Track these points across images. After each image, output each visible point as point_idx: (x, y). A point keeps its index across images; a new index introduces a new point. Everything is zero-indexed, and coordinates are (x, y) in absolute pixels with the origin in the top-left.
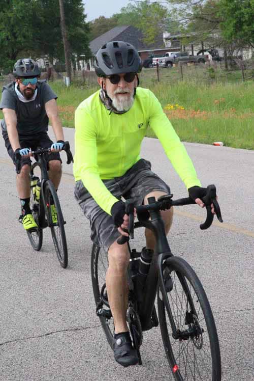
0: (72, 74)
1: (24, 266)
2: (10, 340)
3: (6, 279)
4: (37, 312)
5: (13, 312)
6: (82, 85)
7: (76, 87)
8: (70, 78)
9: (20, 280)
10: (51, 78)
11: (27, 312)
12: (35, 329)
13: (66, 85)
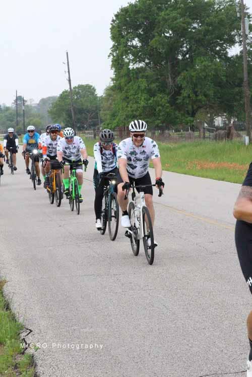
1: (216, 310)
2: (208, 374)
3: (200, 320)
4: (232, 352)
5: (209, 350)
8: (250, 138)
9: (213, 322)
10: (230, 136)
11: (222, 351)
12: (231, 366)
13: (245, 144)
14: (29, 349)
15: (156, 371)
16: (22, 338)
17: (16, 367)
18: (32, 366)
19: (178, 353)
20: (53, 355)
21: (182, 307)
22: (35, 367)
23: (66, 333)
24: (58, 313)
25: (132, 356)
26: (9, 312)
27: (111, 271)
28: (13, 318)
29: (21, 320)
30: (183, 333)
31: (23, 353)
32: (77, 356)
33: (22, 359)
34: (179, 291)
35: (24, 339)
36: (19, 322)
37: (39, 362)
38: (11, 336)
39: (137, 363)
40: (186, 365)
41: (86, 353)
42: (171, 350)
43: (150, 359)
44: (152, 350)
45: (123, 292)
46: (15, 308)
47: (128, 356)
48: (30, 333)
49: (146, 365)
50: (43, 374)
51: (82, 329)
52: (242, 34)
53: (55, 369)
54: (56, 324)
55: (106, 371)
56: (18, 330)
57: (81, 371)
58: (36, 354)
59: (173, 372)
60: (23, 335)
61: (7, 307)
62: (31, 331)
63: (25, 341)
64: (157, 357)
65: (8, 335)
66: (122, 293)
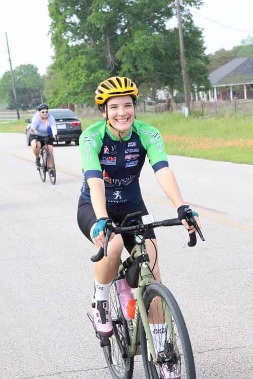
0: (191, 105)
6: (200, 115)
7: (194, 117)
8: (189, 109)
10: (170, 108)
13: (184, 116)
25: (35, 348)
39: (40, 355)
40: (92, 355)
42: (79, 339)
43: (54, 351)
44: (58, 340)
45: (39, 276)
47: (32, 348)
49: (49, 358)
52: (176, 5)
64: (62, 348)
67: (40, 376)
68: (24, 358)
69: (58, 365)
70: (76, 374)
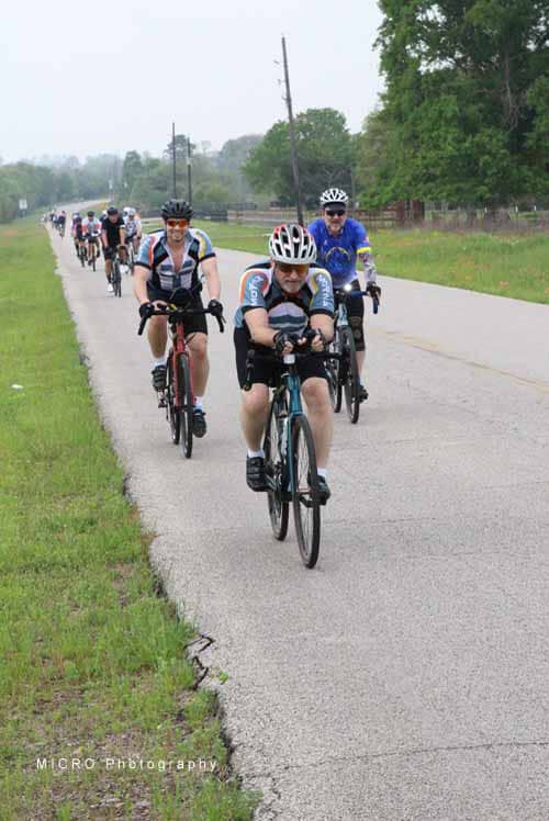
14: (206, 680)
15: (486, 728)
16: (193, 655)
17: (180, 717)
18: (215, 715)
19: (531, 690)
20: (261, 693)
21: (539, 591)
22: (220, 718)
23: (286, 646)
24: (268, 601)
25: (430, 696)
26: (163, 599)
27: (383, 514)
28: (172, 613)
29: (189, 618)
30: (542, 647)
31: (195, 688)
32: (312, 697)
33: (192, 701)
34: (532, 556)
35: (196, 658)
36: (186, 621)
37: (230, 708)
38: (169, 651)
39: (442, 710)
41: (331, 688)
42: (517, 684)
43: (470, 702)
44: (474, 683)
45: (409, 557)
46: (177, 591)
47: (422, 696)
48: (208, 645)
49: (462, 716)
50: (240, 732)
51: (322, 636)
53: (265, 724)
54: (264, 627)
55: (374, 728)
56: (183, 638)
57: (321, 727)
58: (223, 689)
59: (522, 730)
60: (194, 650)
61: (160, 590)
62: (211, 641)
63: (198, 661)
64: (485, 699)
65: (162, 649)
66: (407, 560)
67: (449, 748)
68: (409, 714)
69: (484, 731)
70: (522, 749)
